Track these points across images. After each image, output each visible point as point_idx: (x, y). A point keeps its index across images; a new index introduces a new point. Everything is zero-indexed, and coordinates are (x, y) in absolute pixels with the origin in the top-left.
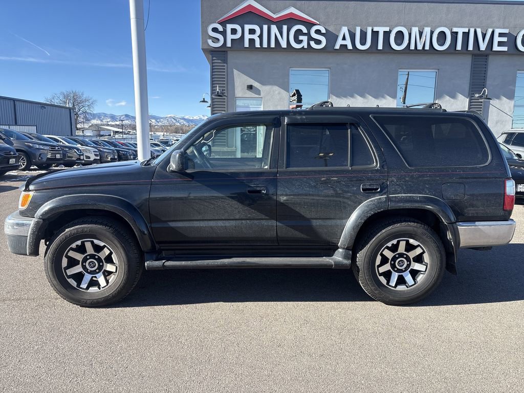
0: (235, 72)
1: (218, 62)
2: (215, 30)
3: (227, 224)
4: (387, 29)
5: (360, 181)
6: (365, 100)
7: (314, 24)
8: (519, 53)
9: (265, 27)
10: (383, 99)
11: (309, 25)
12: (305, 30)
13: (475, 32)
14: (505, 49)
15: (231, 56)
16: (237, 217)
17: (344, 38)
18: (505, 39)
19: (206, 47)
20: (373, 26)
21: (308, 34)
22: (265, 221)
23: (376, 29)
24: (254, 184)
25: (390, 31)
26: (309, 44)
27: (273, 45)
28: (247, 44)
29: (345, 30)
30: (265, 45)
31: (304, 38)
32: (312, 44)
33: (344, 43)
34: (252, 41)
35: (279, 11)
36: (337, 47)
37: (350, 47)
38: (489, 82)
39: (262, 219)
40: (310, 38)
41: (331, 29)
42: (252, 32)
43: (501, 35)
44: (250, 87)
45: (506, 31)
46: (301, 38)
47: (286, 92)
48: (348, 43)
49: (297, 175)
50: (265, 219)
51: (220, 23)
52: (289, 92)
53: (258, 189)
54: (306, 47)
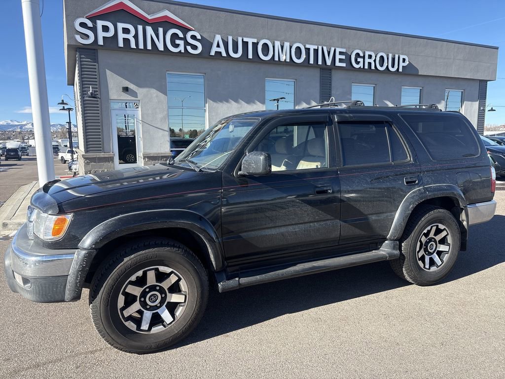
0: (108, 72)
1: (87, 60)
2: (83, 25)
3: (297, 228)
4: (255, 41)
5: (403, 174)
6: (239, 106)
7: (190, 30)
8: (353, 69)
9: (140, 28)
10: (253, 104)
11: (185, 30)
12: (181, 35)
13: (322, 49)
14: (344, 65)
15: (102, 55)
16: (306, 220)
17: (218, 46)
18: (343, 57)
19: (73, 43)
20: (243, 37)
21: (185, 39)
22: (329, 221)
23: (245, 40)
24: (320, 184)
25: (258, 43)
26: (185, 49)
27: (149, 47)
28: (121, 44)
29: (218, 38)
30: (141, 46)
31: (181, 43)
32: (189, 48)
33: (218, 50)
34: (126, 41)
35: (153, 13)
36: (213, 53)
37: (224, 54)
38: (333, 92)
39: (328, 220)
40: (187, 43)
41: (205, 36)
42: (126, 31)
43: (341, 53)
44: (126, 89)
45: (344, 50)
46: (177, 42)
47: (164, 95)
48: (222, 50)
49: (355, 172)
50: (331, 220)
51: (89, 18)
52: (167, 95)
53: (325, 189)
54: (183, 51)
